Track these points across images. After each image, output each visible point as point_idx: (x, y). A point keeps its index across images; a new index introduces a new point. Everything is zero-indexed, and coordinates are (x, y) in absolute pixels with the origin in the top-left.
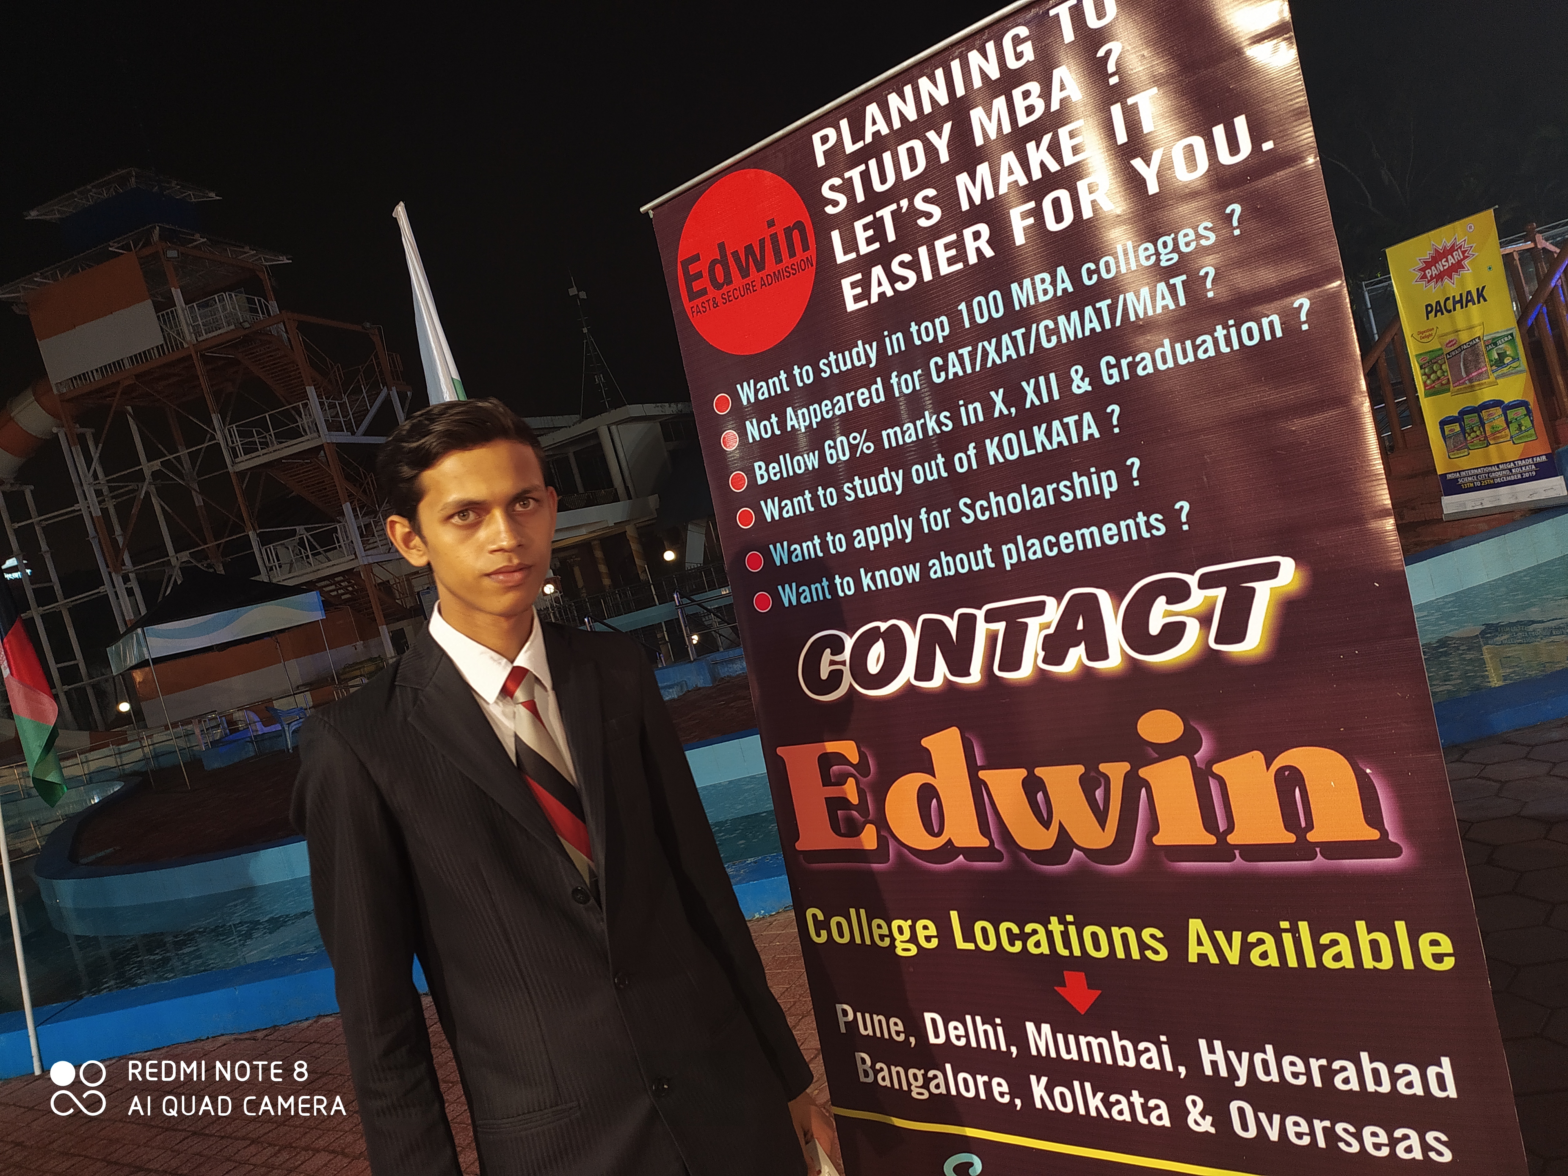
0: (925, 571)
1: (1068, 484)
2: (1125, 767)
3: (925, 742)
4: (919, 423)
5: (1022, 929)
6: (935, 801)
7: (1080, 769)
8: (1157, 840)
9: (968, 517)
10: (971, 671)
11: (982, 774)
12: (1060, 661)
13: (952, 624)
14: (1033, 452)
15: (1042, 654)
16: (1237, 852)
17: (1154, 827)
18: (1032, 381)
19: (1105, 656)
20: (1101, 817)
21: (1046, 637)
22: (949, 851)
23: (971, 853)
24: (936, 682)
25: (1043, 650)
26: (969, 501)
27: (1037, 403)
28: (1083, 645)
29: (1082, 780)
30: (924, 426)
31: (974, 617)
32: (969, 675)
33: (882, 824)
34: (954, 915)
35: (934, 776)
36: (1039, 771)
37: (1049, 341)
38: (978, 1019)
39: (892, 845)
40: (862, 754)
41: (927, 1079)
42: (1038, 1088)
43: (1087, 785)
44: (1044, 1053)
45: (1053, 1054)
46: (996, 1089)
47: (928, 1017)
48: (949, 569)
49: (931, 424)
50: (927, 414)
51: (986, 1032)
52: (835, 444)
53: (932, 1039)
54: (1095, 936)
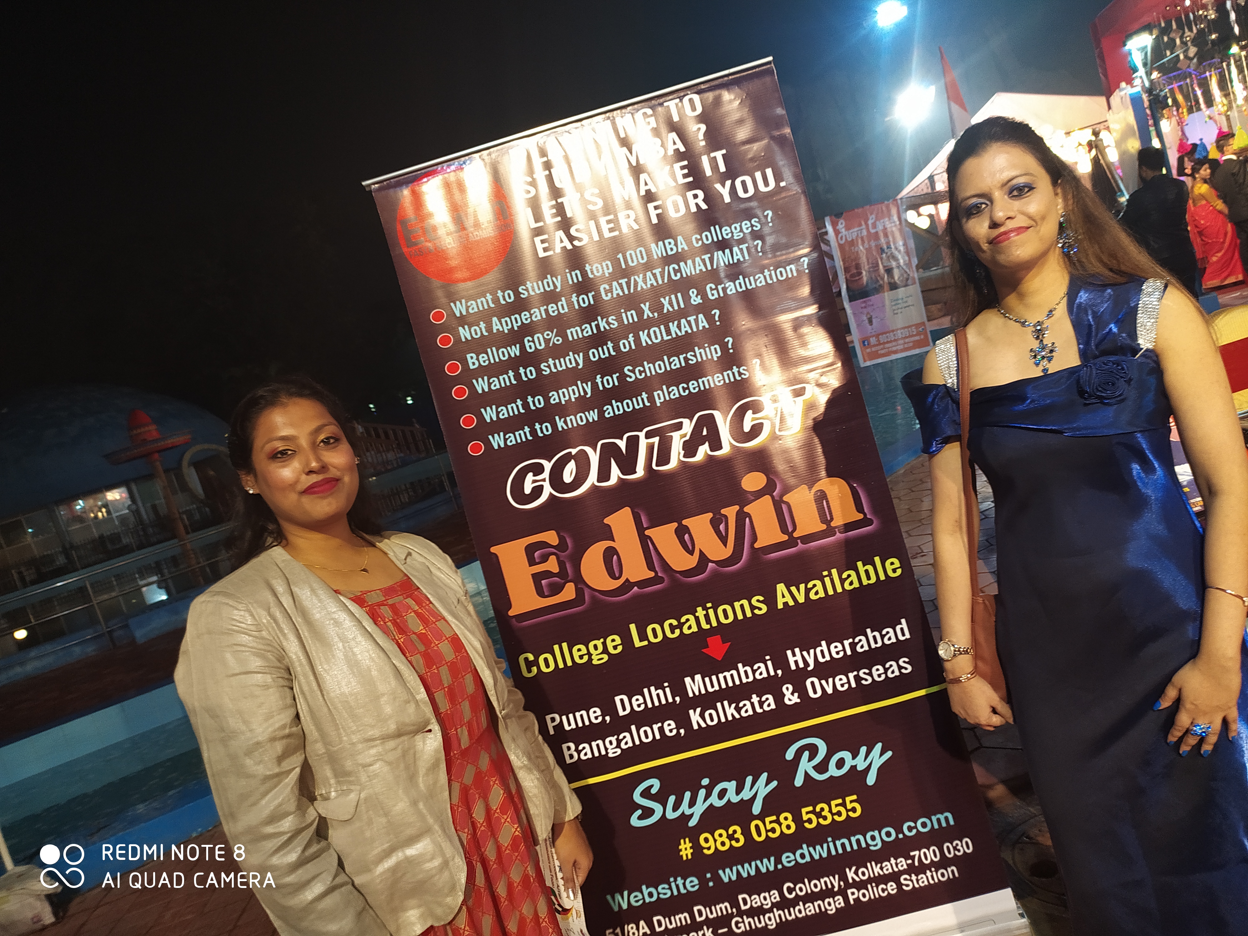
0: (601, 413)
1: (693, 354)
2: (737, 508)
3: (606, 521)
4: (593, 324)
5: (679, 621)
6: (615, 557)
7: (710, 515)
8: (756, 546)
9: (631, 377)
10: (637, 470)
11: (647, 532)
12: (694, 455)
13: (622, 444)
14: (670, 337)
15: (682, 452)
16: (799, 541)
17: (754, 538)
18: (667, 298)
19: (720, 447)
20: (724, 540)
21: (685, 442)
22: (628, 585)
23: (642, 584)
24: (613, 480)
25: (683, 449)
26: (631, 368)
27: (671, 309)
28: (707, 444)
29: (712, 521)
30: (598, 326)
31: (638, 437)
32: (635, 472)
33: (579, 580)
34: (633, 627)
35: (614, 541)
36: (685, 522)
37: (676, 275)
38: (652, 688)
39: (587, 592)
40: (561, 538)
41: (619, 741)
42: (695, 717)
43: (715, 523)
44: (697, 693)
45: (703, 692)
46: (667, 729)
47: (617, 699)
48: (619, 410)
49: (603, 324)
50: (599, 318)
51: (658, 695)
52: (533, 339)
53: (621, 713)
54: (725, 611)
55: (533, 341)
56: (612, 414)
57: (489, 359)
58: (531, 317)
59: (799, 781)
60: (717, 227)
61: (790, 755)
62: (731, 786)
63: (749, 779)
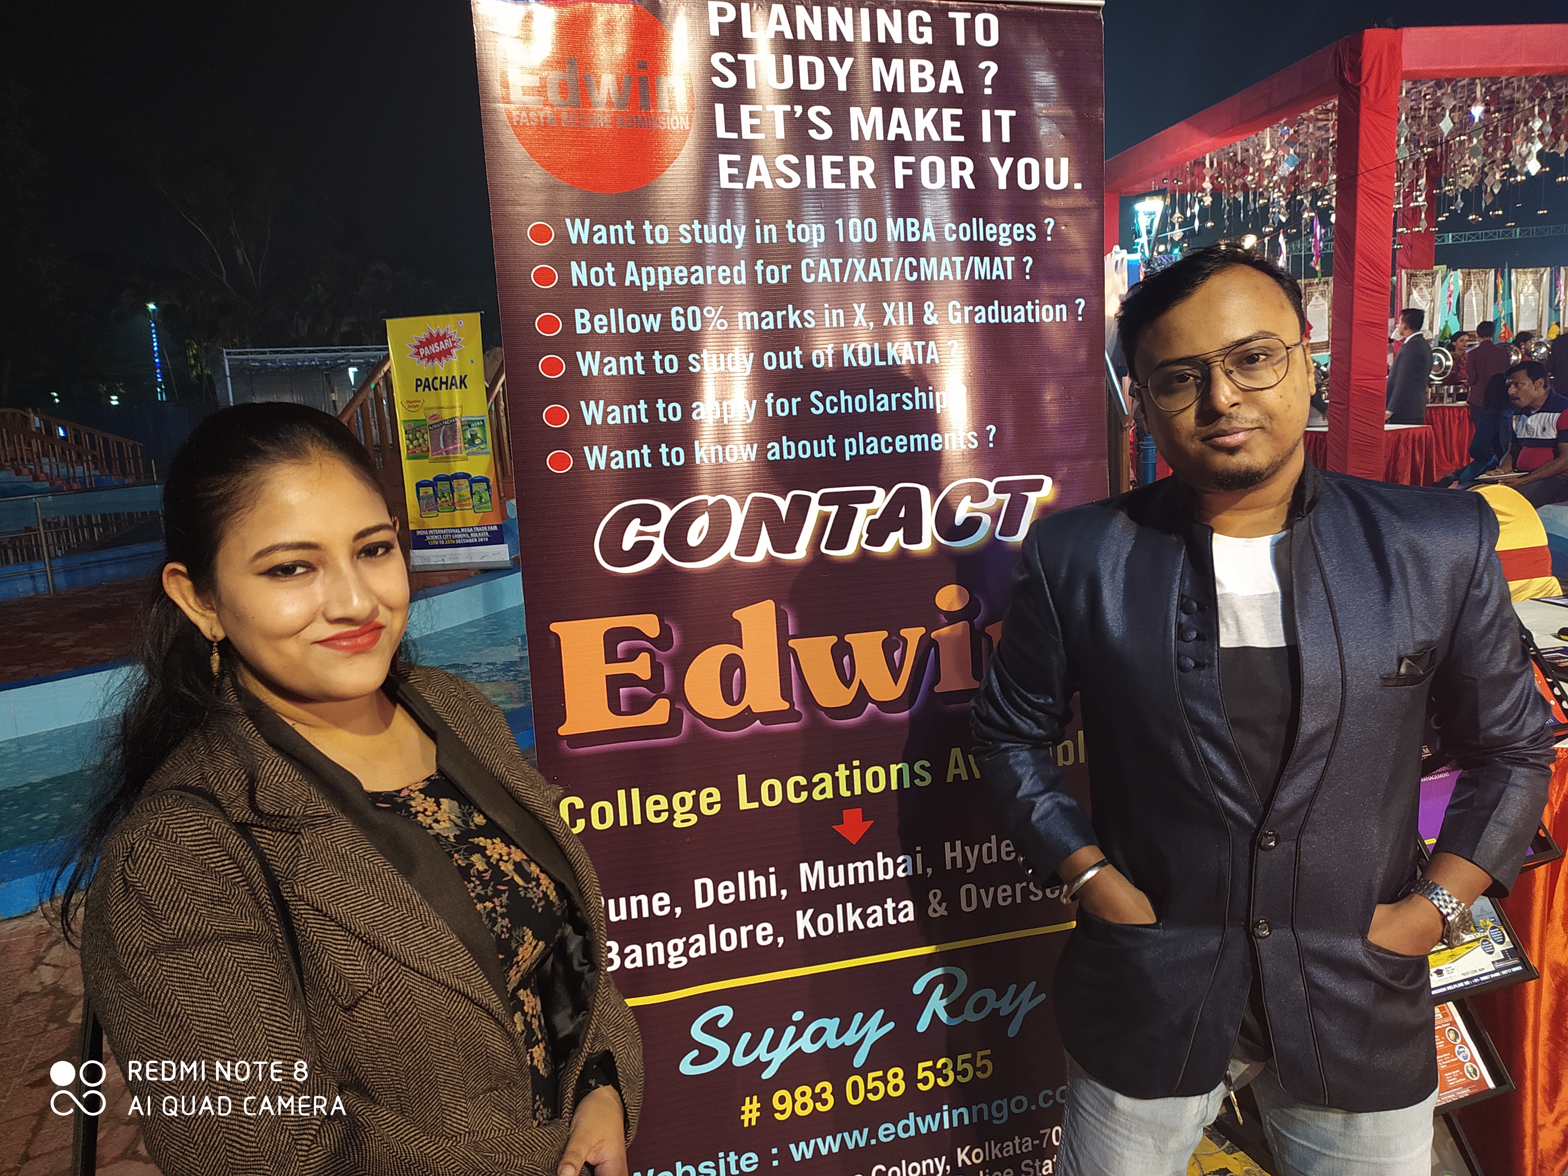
0: (762, 452)
1: (910, 396)
2: (922, 630)
3: (737, 615)
4: (779, 314)
5: (809, 780)
6: (738, 670)
7: (884, 634)
8: (937, 689)
9: (817, 408)
10: (797, 548)
11: (792, 643)
12: (881, 543)
13: (783, 505)
14: (884, 363)
15: (866, 536)
17: (936, 677)
18: (892, 304)
19: (919, 541)
20: (896, 674)
21: (871, 521)
22: (748, 716)
23: (769, 717)
24: (758, 557)
25: (868, 532)
26: (820, 395)
27: (894, 323)
28: (902, 531)
29: (885, 643)
30: (785, 319)
31: (809, 499)
32: (794, 551)
33: (678, 697)
34: (742, 779)
35: (741, 647)
36: (848, 638)
37: (911, 275)
38: (751, 873)
39: (686, 717)
40: (665, 629)
41: (687, 946)
42: (803, 921)
43: (888, 647)
44: (813, 888)
45: (822, 886)
46: (760, 934)
47: (698, 883)
48: (789, 453)
49: (793, 318)
50: (790, 307)
51: (757, 884)
52: (686, 313)
53: (700, 904)
54: (875, 775)
55: (685, 316)
56: (777, 457)
57: (609, 325)
58: (689, 277)
59: (923, 1025)
60: (981, 220)
61: (918, 988)
62: (832, 1024)
63: (859, 1017)
